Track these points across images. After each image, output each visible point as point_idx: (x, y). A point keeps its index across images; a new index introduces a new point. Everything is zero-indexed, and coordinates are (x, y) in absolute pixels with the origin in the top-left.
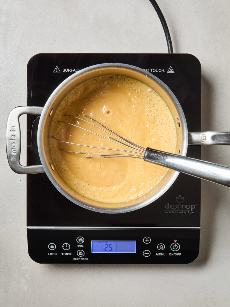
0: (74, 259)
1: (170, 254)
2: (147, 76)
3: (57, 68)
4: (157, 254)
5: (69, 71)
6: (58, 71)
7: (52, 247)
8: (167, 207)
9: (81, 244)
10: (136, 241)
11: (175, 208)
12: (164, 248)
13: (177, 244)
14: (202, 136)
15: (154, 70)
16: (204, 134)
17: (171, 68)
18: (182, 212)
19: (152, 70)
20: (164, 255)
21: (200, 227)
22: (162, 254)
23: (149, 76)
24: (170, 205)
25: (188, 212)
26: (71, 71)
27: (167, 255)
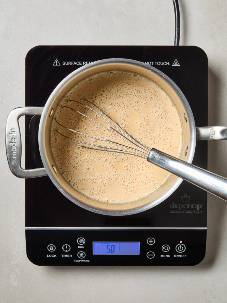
0: (74, 261)
1: (175, 256)
2: (150, 70)
3: (57, 61)
4: (161, 255)
5: (70, 64)
6: (58, 64)
7: (52, 249)
8: (172, 206)
9: (82, 246)
10: (139, 242)
11: (180, 208)
12: (168, 249)
13: (182, 246)
14: (210, 131)
15: (159, 63)
16: (212, 129)
17: (176, 61)
18: (188, 212)
19: (157, 63)
20: (169, 256)
21: (206, 227)
22: (167, 256)
23: (152, 70)
24: (175, 204)
25: (194, 212)
26: (71, 64)
27: (172, 256)
